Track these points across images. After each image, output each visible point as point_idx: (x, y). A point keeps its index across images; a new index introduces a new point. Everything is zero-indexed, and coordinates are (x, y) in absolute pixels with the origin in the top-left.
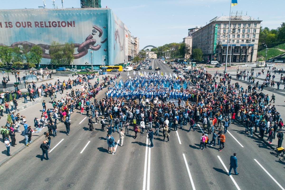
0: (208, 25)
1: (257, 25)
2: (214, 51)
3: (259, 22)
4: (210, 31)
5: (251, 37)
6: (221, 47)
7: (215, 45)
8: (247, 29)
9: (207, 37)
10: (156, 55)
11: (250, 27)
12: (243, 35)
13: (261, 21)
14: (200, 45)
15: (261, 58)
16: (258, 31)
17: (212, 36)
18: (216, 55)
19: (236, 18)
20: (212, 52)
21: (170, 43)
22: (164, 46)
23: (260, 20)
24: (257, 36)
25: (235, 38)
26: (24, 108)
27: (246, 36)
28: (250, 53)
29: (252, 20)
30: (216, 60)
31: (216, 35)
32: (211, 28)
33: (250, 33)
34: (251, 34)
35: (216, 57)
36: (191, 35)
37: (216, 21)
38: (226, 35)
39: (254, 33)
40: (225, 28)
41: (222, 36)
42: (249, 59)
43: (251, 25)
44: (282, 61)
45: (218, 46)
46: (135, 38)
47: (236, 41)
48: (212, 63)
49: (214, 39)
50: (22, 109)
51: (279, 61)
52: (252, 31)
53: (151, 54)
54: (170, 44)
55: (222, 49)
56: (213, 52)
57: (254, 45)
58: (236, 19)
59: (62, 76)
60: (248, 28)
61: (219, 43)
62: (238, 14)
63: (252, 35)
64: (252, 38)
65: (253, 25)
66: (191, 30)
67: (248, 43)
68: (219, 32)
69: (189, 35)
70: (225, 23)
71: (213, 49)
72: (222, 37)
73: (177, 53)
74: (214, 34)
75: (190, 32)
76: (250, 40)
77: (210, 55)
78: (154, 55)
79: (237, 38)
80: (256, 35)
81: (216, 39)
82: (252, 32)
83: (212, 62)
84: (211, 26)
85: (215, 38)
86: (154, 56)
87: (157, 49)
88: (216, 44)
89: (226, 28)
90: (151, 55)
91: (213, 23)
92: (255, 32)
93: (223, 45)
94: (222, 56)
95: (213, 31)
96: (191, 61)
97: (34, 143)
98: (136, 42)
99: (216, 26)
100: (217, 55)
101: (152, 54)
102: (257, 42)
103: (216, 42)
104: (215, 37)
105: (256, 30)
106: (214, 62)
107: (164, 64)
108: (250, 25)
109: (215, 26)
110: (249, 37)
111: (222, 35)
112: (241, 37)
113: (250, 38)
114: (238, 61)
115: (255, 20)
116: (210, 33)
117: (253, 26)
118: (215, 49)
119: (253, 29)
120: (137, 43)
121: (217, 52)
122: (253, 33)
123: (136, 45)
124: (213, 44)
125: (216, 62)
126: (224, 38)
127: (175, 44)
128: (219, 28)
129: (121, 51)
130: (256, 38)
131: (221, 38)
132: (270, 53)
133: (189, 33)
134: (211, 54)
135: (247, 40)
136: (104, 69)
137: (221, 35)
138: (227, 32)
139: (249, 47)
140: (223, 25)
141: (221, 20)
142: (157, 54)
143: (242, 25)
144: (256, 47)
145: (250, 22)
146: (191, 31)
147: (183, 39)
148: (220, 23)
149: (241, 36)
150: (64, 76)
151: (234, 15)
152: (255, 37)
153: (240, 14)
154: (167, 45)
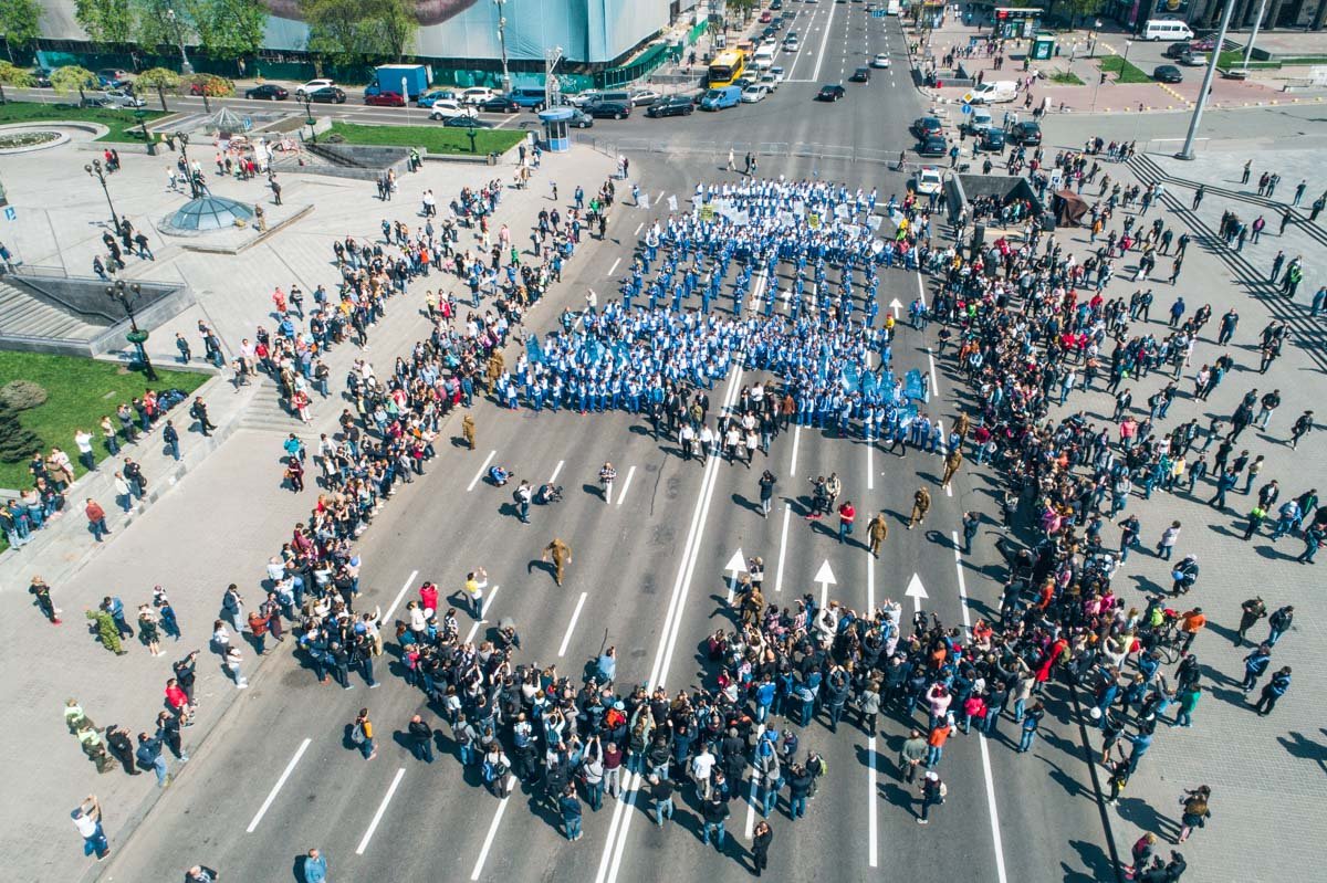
26: (178, 479)
30: (1180, 13)
48: (1151, 34)
50: (167, 487)
59: (355, 177)
83: (1154, 28)
96: (1033, 16)
97: (202, 754)
106: (1166, 28)
125: (1177, 29)
136: (554, 124)
150: (363, 179)
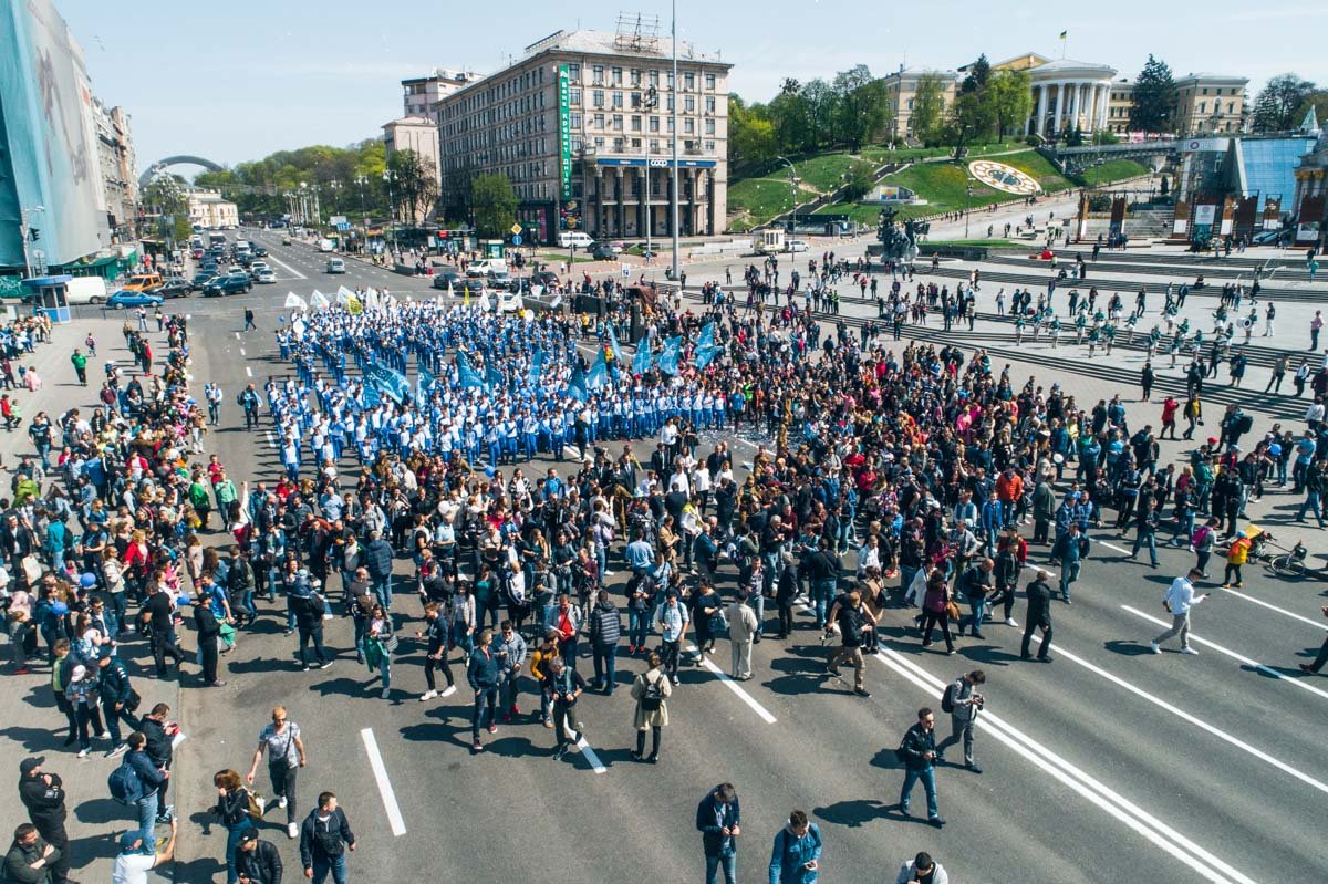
0: (522, 65)
1: (717, 80)
2: (567, 187)
3: (723, 69)
4: (538, 97)
5: (701, 128)
6: (593, 170)
7: (566, 162)
8: (683, 97)
9: (520, 124)
10: (233, 207)
11: (692, 87)
12: (671, 121)
13: (730, 66)
14: (486, 157)
15: (740, 215)
16: (722, 107)
17: (549, 118)
18: (573, 205)
19: (637, 43)
20: (557, 189)
21: (302, 147)
22: (267, 161)
23: (724, 60)
24: (722, 129)
25: (643, 132)
27: (680, 122)
28: (702, 198)
29: (697, 58)
30: (578, 228)
31: (565, 116)
32: (537, 81)
33: (696, 111)
34: (700, 115)
35: (578, 213)
36: (417, 109)
37: (561, 48)
38: (608, 117)
39: (711, 114)
40: (600, 86)
41: (591, 122)
42: (701, 221)
43: (696, 78)
44: (822, 230)
45: (582, 166)
46: (113, 113)
47: (645, 144)
48: (565, 243)
49: (558, 132)
51: (809, 229)
52: (701, 105)
53: (203, 202)
54: (300, 152)
55: (597, 178)
56: (562, 191)
57: (714, 163)
58: (638, 49)
60: (686, 91)
61: (581, 152)
62: (643, 29)
63: (703, 121)
64: (703, 135)
65: (704, 78)
66: (417, 86)
67: (691, 153)
68: (578, 101)
69: (410, 110)
70: (600, 62)
71: (560, 178)
72: (593, 125)
73: (347, 196)
74: (557, 107)
75: (412, 93)
76: (698, 144)
77: (549, 207)
78: (219, 206)
79: (649, 133)
80: (717, 121)
81: (568, 134)
82: (704, 110)
83: (566, 238)
84: (538, 73)
85: (565, 130)
86: (222, 212)
87: (232, 178)
88: (572, 156)
89: (604, 84)
90: (206, 207)
91: (549, 56)
92: (713, 109)
93: (600, 162)
94: (601, 211)
95: (549, 95)
96: (469, 234)
98: (121, 134)
99: (563, 74)
100: (579, 203)
101: (211, 203)
102: (722, 150)
103: (569, 147)
104: (565, 123)
105: (713, 102)
106: (574, 238)
107: (322, 251)
108: (692, 78)
109: (557, 74)
110: (692, 131)
111: (593, 117)
112: (664, 129)
113: (696, 134)
114: (664, 231)
115: (707, 59)
116: (538, 105)
117: (701, 81)
118: (570, 179)
119: (704, 98)
120: (124, 142)
121: (577, 191)
122: (707, 114)
123: (123, 148)
124: (558, 155)
125: (583, 238)
126: (601, 131)
127: (328, 152)
128: (575, 84)
129: (77, 183)
130: (717, 135)
131: (589, 129)
132: (769, 199)
133: (407, 101)
134: (554, 203)
135: (689, 144)
137: (589, 116)
138: (608, 104)
139: (698, 172)
140: (591, 71)
141: (580, 48)
142: (239, 205)
143: (663, 77)
144: (721, 172)
145: (691, 68)
146: (419, 93)
147: (384, 127)
148: (577, 60)
149: (663, 121)
151: (629, 32)
152: (713, 133)
153: (652, 30)
154: (283, 158)
